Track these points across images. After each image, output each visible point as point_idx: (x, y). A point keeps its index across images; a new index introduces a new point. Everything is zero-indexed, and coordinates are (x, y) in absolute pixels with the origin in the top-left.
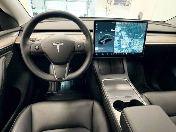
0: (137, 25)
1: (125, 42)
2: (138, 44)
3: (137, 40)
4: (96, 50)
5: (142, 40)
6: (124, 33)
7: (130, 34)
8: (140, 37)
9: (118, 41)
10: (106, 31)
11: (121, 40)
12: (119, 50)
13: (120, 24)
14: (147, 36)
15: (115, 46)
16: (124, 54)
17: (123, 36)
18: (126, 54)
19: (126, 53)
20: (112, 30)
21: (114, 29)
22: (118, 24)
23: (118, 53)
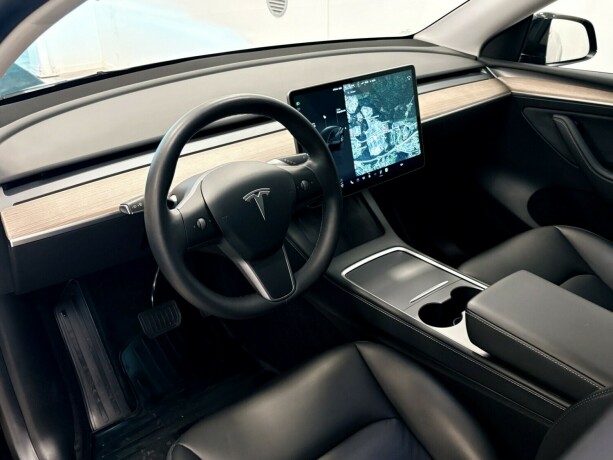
0: (392, 80)
1: (375, 138)
2: (406, 134)
3: (402, 123)
5: (411, 119)
6: (367, 111)
7: (382, 110)
8: (407, 114)
9: (358, 138)
10: (325, 117)
11: (366, 133)
12: (367, 164)
13: (353, 89)
15: (355, 157)
16: (381, 172)
17: (368, 122)
18: (386, 170)
19: (384, 168)
20: (339, 111)
22: (350, 90)
23: (366, 175)
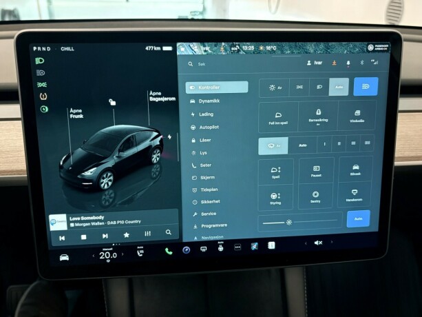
4: (52, 228)
10: (113, 103)
13: (207, 57)
14: (401, 118)
16: (254, 246)
18: (272, 245)
19: (266, 241)
20: (155, 97)
21: (171, 87)
23: (212, 245)
